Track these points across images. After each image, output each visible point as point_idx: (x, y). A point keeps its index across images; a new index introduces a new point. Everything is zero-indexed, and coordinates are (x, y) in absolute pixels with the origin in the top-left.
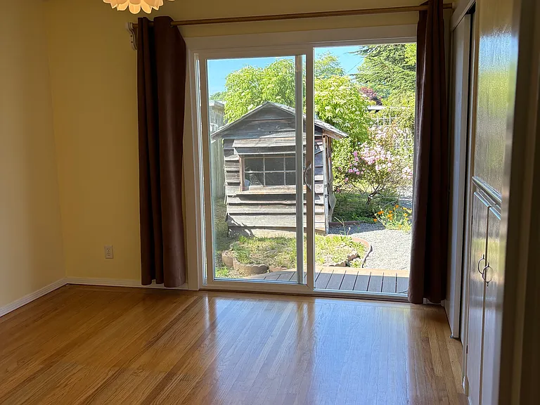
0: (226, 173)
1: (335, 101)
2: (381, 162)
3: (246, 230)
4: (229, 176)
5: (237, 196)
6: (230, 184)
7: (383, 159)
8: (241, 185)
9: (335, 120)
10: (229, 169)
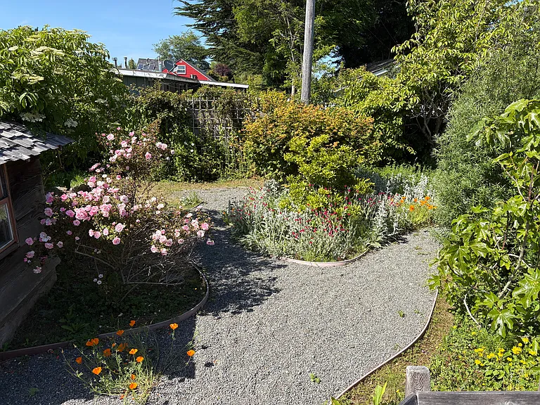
1: (16, 77)
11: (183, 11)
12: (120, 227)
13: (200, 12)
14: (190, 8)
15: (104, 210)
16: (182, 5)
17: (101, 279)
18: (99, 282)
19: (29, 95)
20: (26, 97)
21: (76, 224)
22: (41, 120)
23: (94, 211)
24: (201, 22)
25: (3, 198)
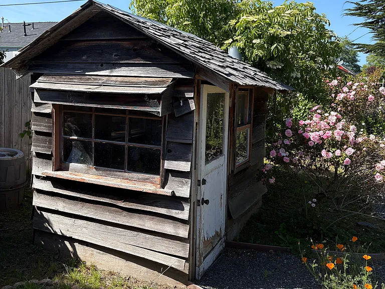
0: (34, 135)
1: (272, 31)
2: (335, 144)
3: (67, 243)
4: (37, 140)
5: (47, 178)
6: (39, 155)
7: (338, 138)
8: (53, 158)
9: (270, 65)
10: (39, 129)
11: (353, 12)
12: (350, 151)
13: (370, 11)
14: (360, 8)
15: (338, 135)
16: (353, 6)
17: (315, 203)
18: (313, 205)
19: (279, 45)
20: (276, 47)
21: (310, 145)
22: (280, 67)
23: (328, 135)
24: (370, 20)
25: (248, 124)
